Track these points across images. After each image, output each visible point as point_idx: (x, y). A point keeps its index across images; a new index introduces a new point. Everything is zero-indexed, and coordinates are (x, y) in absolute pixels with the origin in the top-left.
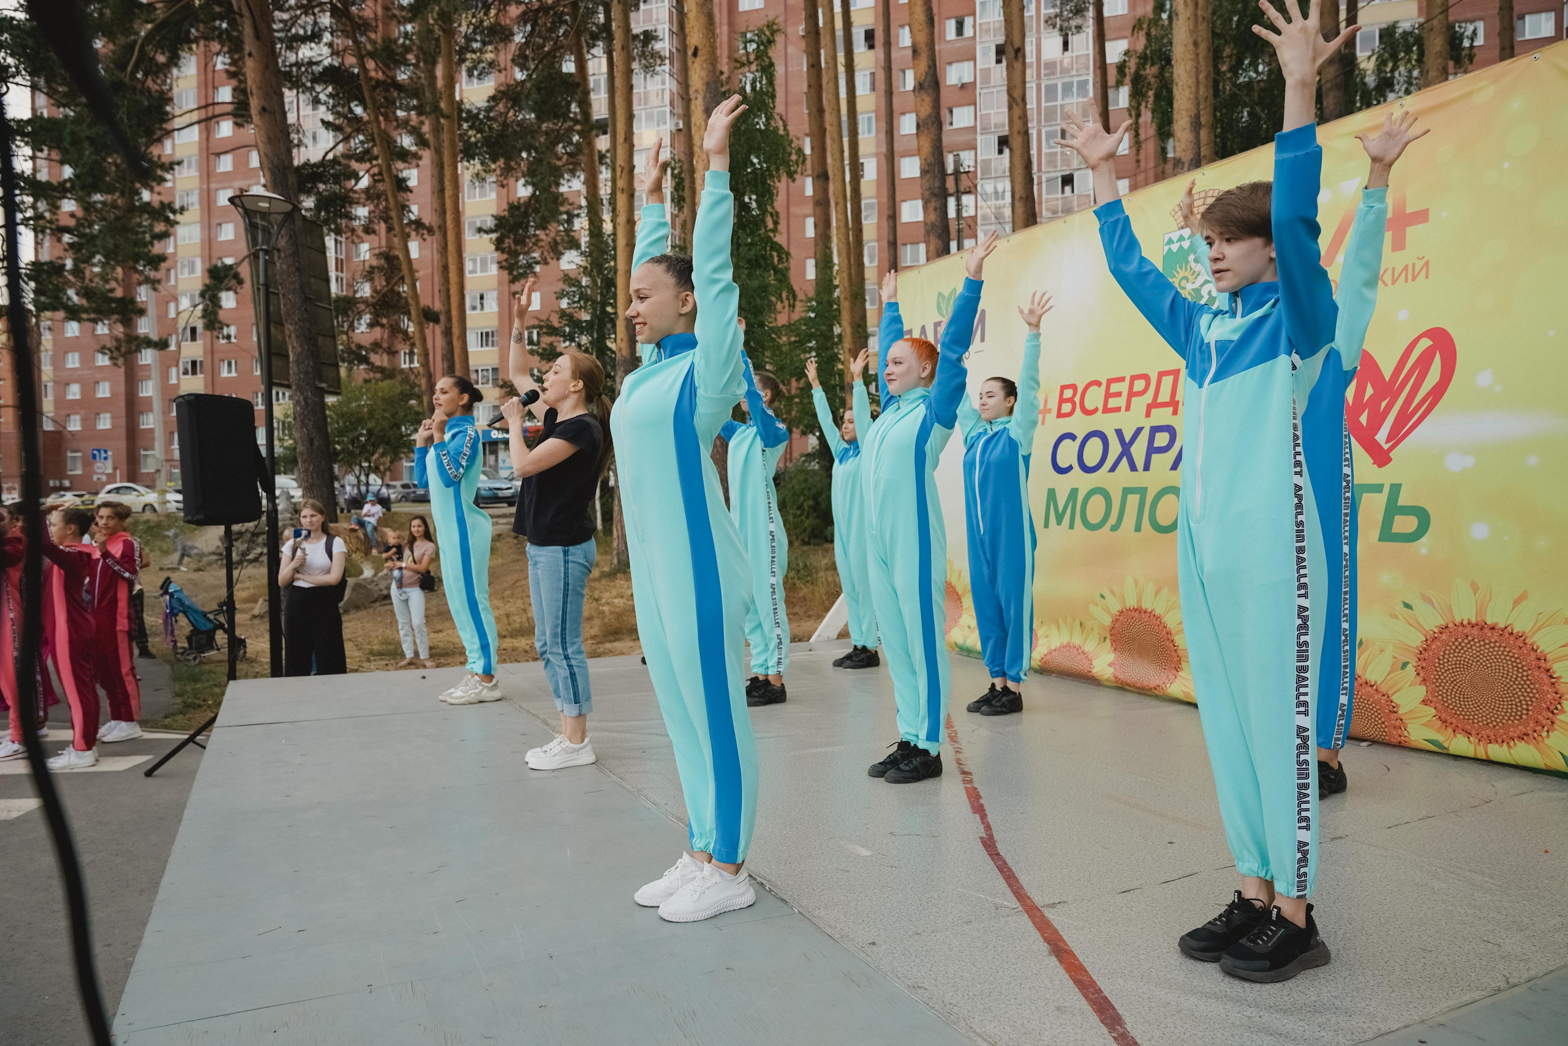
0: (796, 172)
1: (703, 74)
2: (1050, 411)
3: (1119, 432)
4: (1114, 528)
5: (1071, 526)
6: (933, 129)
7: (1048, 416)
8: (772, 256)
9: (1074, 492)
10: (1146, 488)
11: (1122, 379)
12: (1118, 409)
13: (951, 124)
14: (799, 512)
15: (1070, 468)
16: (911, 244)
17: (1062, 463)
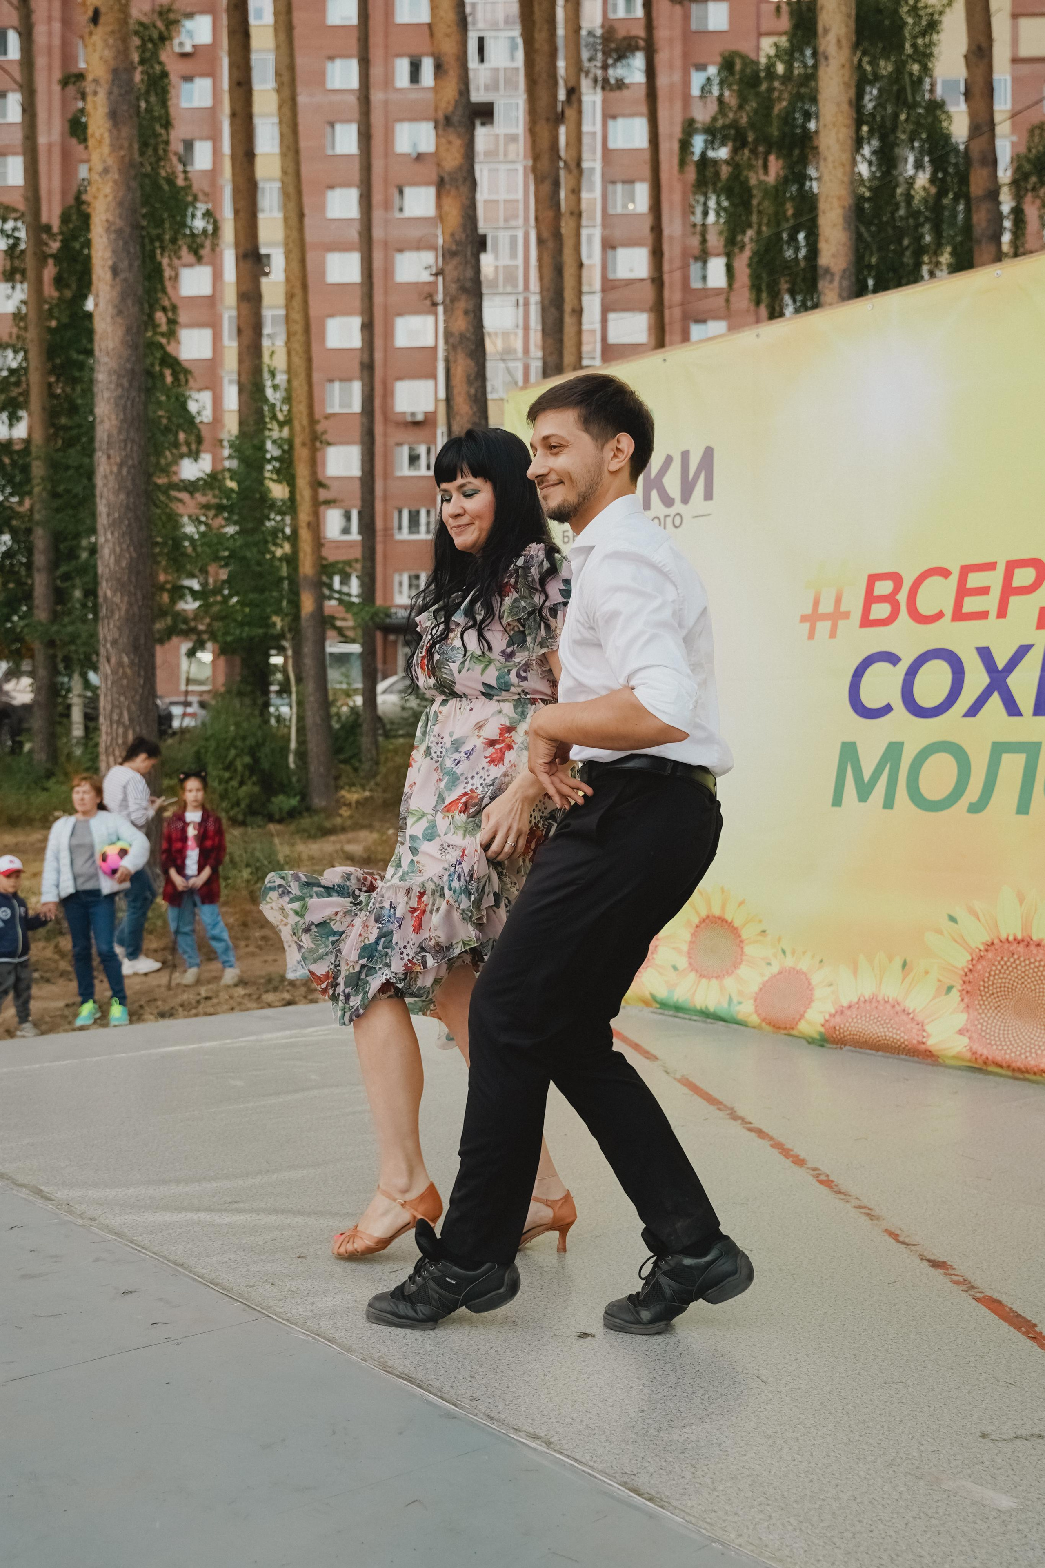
0: (202, 246)
1: (108, 54)
2: (846, 615)
3: (985, 654)
4: (976, 808)
5: (889, 803)
6: (464, 189)
7: (841, 624)
8: (162, 375)
9: (894, 751)
10: (1038, 744)
11: (991, 566)
12: (983, 615)
13: (401, 210)
14: (227, 775)
15: (887, 709)
16: (341, 380)
17: (870, 698)
